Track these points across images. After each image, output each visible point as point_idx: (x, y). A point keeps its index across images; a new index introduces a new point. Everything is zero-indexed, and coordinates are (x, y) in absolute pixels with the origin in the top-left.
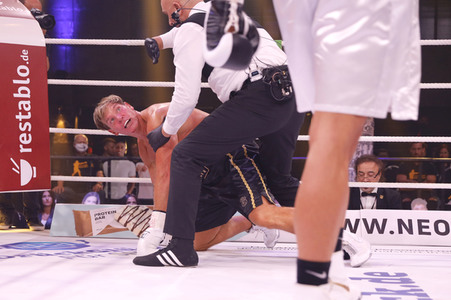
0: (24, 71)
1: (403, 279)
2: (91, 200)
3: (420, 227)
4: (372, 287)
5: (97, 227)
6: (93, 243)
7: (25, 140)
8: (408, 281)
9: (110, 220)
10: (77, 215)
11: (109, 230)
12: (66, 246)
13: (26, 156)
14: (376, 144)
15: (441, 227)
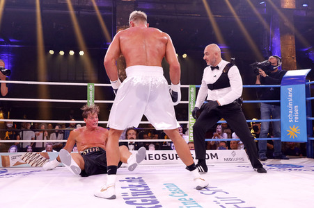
1: (140, 180)
2: (13, 149)
3: (149, 157)
4: (127, 184)
5: (12, 162)
6: (10, 170)
8: (142, 181)
9: (18, 159)
11: (18, 163)
15: (157, 157)
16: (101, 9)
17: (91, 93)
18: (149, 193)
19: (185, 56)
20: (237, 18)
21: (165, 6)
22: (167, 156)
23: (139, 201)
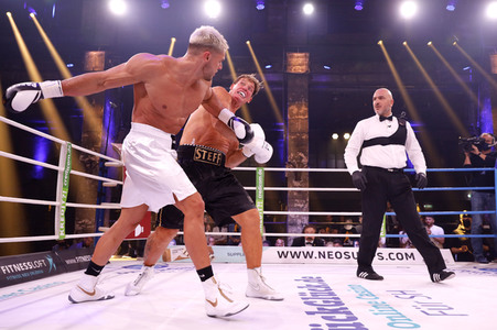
1: (319, 279)
2: (172, 243)
3: (329, 255)
4: (304, 284)
5: (173, 257)
6: (170, 265)
8: (322, 281)
9: (180, 253)
11: (179, 258)
14: (310, 216)
15: (338, 255)
17: (260, 179)
18: (332, 294)
20: (435, 88)
21: (344, 77)
22: (351, 254)
23: (320, 302)
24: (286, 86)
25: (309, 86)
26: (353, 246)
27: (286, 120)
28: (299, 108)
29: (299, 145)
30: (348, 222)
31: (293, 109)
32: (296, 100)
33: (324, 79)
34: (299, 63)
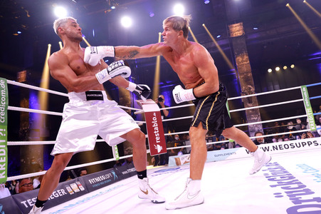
0: (155, 119)
1: (276, 164)
2: (180, 154)
3: (280, 147)
4: (266, 168)
5: (182, 162)
6: (182, 167)
7: (158, 139)
8: (278, 164)
9: (186, 159)
10: (176, 159)
11: (186, 162)
12: (173, 169)
13: (158, 144)
14: (263, 124)
15: (286, 147)
16: (221, 46)
18: (286, 172)
19: (292, 66)
21: (268, 32)
22: (295, 145)
23: (278, 178)
24: (232, 46)
25: (246, 43)
26: (296, 139)
27: (236, 67)
28: (243, 58)
29: (247, 80)
30: (289, 124)
31: (239, 59)
32: (240, 53)
33: (255, 36)
34: (237, 30)
